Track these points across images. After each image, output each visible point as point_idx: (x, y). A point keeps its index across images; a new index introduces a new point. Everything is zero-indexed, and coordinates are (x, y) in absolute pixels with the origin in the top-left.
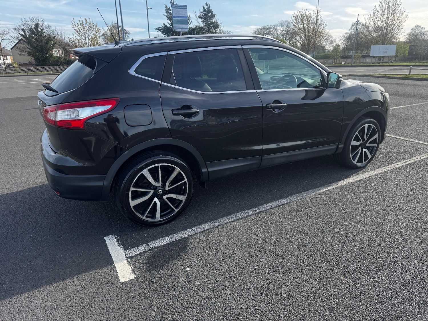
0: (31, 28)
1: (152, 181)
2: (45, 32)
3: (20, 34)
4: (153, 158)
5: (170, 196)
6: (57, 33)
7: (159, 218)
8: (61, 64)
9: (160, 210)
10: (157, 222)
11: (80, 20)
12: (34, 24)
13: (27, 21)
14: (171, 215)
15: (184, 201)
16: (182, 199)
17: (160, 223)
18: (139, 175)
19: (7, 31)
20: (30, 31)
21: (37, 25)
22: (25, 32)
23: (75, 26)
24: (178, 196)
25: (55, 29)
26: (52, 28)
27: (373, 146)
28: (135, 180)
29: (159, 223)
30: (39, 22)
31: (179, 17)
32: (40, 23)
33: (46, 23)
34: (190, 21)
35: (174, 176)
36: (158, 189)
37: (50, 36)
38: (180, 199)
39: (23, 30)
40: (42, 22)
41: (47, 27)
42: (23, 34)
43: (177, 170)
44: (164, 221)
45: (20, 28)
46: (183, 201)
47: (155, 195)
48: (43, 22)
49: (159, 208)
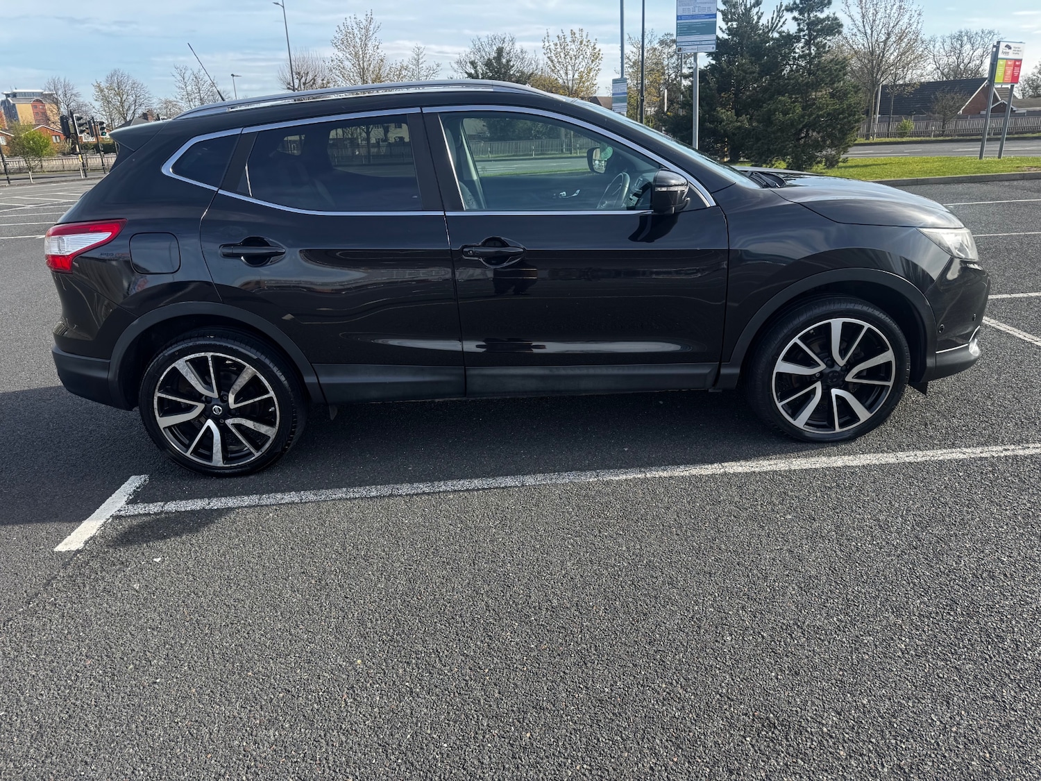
0: (489, 59)
1: (196, 384)
2: (514, 65)
3: (466, 72)
4: (196, 339)
5: (240, 422)
6: (537, 67)
7: (220, 461)
8: (535, 136)
9: (220, 445)
10: (214, 469)
11: (561, 35)
12: (495, 49)
13: (483, 43)
14: (247, 461)
15: (273, 437)
16: (266, 432)
17: (222, 471)
18: (168, 370)
19: (435, 68)
20: (486, 65)
21: (500, 51)
22: (475, 68)
23: (548, 51)
24: (257, 424)
25: (534, 57)
26: (528, 56)
27: (883, 387)
28: (162, 378)
29: (219, 471)
30: (505, 45)
31: (693, 17)
32: (507, 47)
33: (518, 46)
34: (782, 20)
35: (244, 383)
36: (213, 403)
37: (522, 73)
38: (263, 432)
39: (473, 63)
40: (510, 44)
41: (520, 55)
42: (473, 72)
43: (250, 371)
44: (231, 471)
45: (468, 61)
46: (270, 437)
47: (206, 414)
48: (513, 44)
49: (217, 440)
